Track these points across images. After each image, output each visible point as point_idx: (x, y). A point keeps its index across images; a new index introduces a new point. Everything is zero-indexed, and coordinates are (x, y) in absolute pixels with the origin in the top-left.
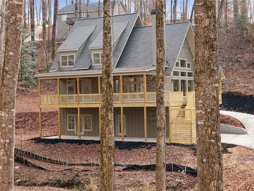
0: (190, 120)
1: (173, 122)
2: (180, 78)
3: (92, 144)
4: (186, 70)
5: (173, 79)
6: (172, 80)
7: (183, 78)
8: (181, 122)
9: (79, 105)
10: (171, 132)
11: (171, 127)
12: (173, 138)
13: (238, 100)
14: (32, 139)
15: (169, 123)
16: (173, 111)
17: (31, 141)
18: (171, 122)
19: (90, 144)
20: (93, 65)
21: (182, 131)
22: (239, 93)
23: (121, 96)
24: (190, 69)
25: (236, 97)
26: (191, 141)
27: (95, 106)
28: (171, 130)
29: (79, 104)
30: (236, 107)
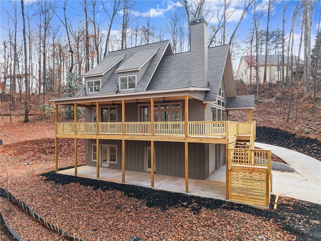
1: (234, 168)
3: (111, 190)
6: (212, 108)
7: (219, 107)
8: (249, 170)
9: (98, 136)
10: (229, 185)
11: (229, 176)
15: (227, 170)
17: (41, 177)
18: (229, 168)
20: (120, 90)
21: (248, 184)
23: (152, 126)
24: (223, 98)
26: (268, 203)
27: (117, 138)
29: (99, 134)
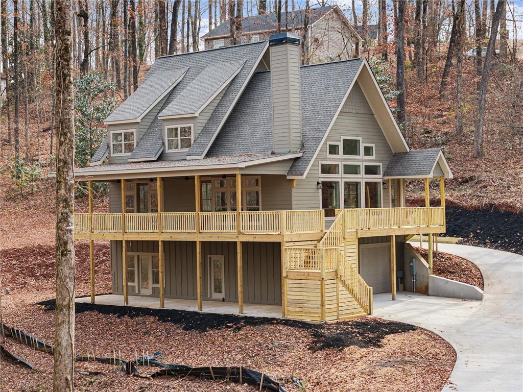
0: (320, 271)
1: (289, 274)
2: (342, 178)
3: (141, 316)
4: (360, 160)
5: (321, 180)
6: (318, 183)
7: (352, 178)
8: (304, 275)
9: (125, 235)
10: (285, 297)
11: (285, 286)
12: (290, 309)
13: (507, 221)
14: (42, 303)
15: (282, 278)
16: (288, 252)
17: (38, 306)
18: (284, 274)
19: (138, 315)
20: (167, 151)
21: (304, 294)
22: (511, 207)
23: (197, 218)
24: (373, 158)
25: (503, 215)
26: (322, 317)
27: (151, 238)
28: (285, 291)
29: (126, 233)
30: (498, 237)
